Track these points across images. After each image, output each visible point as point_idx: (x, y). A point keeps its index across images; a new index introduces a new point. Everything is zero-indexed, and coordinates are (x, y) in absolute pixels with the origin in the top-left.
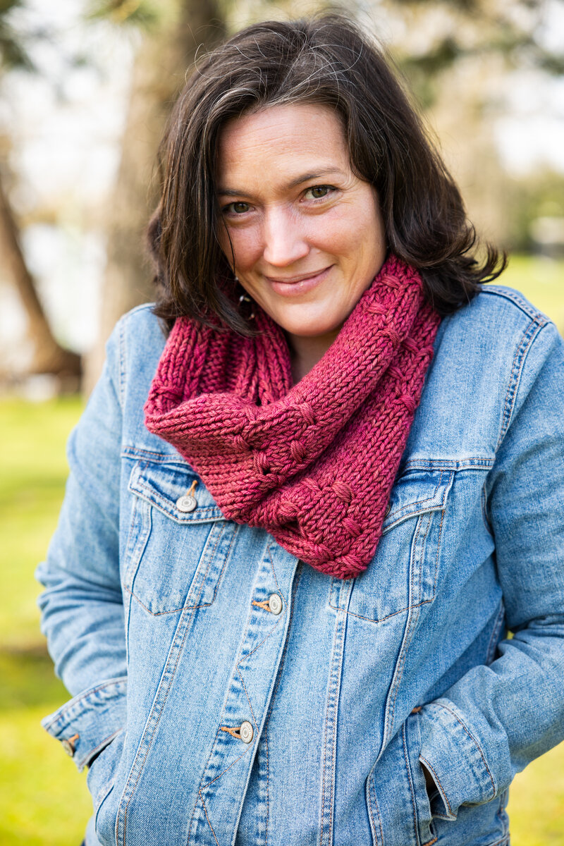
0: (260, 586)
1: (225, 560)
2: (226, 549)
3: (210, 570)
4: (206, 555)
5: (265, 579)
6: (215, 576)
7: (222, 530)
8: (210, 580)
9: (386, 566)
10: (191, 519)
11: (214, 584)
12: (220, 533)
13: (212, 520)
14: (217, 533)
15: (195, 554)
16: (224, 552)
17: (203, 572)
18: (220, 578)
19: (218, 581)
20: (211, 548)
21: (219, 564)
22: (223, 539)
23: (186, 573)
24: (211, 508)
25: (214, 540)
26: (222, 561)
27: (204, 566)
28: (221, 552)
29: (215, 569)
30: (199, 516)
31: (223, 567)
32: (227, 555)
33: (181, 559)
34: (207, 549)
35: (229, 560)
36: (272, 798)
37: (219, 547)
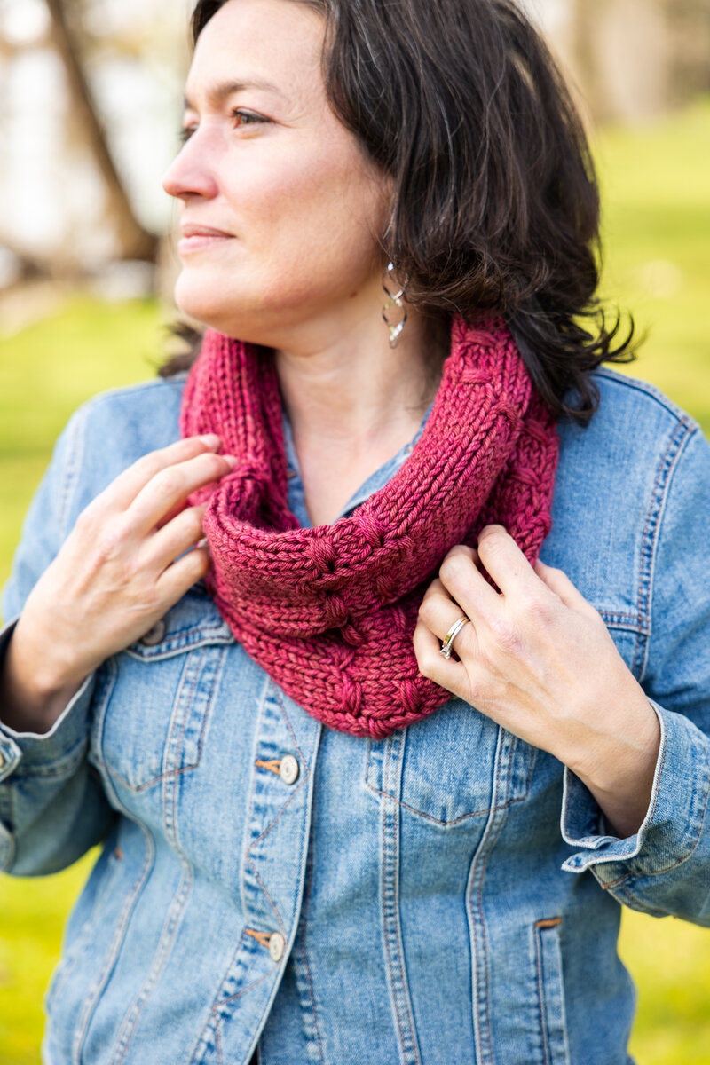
0: (266, 738)
1: (209, 701)
2: (209, 685)
3: (189, 717)
4: (181, 697)
5: (274, 730)
6: (197, 725)
7: (201, 659)
8: (190, 731)
9: (461, 748)
10: (159, 652)
11: (197, 737)
12: (200, 663)
13: (187, 649)
14: (194, 664)
15: (168, 697)
16: (207, 689)
17: (180, 721)
18: (204, 726)
19: (202, 731)
20: (188, 686)
21: (201, 708)
22: (204, 671)
23: (159, 726)
24: (184, 632)
25: (191, 674)
26: (204, 704)
27: (181, 712)
28: (203, 690)
29: (196, 715)
30: (169, 648)
31: (207, 710)
32: (211, 694)
33: (151, 708)
34: (183, 688)
35: (214, 700)
36: (324, 1035)
37: (200, 683)
